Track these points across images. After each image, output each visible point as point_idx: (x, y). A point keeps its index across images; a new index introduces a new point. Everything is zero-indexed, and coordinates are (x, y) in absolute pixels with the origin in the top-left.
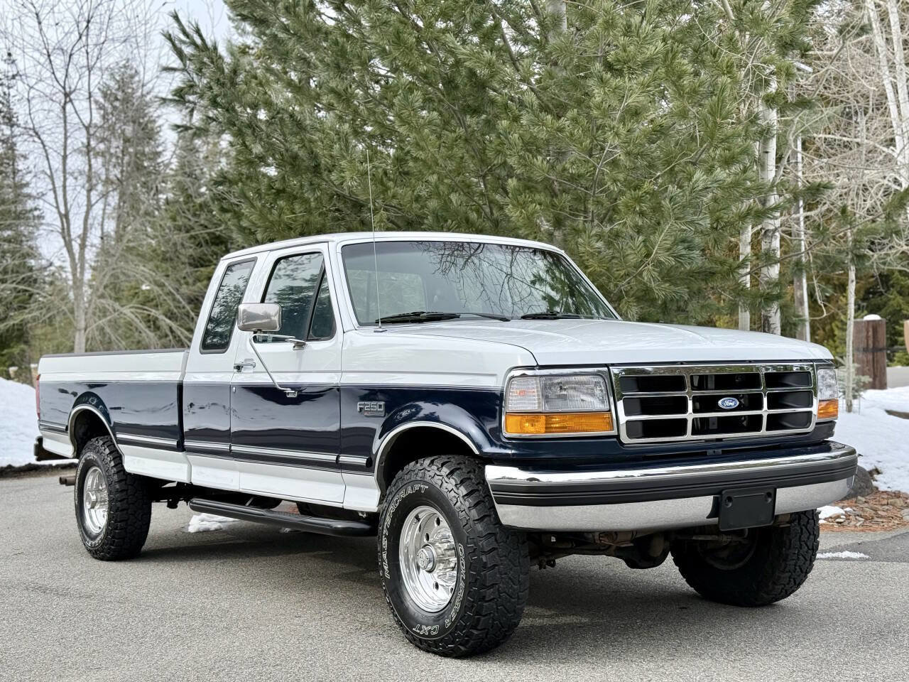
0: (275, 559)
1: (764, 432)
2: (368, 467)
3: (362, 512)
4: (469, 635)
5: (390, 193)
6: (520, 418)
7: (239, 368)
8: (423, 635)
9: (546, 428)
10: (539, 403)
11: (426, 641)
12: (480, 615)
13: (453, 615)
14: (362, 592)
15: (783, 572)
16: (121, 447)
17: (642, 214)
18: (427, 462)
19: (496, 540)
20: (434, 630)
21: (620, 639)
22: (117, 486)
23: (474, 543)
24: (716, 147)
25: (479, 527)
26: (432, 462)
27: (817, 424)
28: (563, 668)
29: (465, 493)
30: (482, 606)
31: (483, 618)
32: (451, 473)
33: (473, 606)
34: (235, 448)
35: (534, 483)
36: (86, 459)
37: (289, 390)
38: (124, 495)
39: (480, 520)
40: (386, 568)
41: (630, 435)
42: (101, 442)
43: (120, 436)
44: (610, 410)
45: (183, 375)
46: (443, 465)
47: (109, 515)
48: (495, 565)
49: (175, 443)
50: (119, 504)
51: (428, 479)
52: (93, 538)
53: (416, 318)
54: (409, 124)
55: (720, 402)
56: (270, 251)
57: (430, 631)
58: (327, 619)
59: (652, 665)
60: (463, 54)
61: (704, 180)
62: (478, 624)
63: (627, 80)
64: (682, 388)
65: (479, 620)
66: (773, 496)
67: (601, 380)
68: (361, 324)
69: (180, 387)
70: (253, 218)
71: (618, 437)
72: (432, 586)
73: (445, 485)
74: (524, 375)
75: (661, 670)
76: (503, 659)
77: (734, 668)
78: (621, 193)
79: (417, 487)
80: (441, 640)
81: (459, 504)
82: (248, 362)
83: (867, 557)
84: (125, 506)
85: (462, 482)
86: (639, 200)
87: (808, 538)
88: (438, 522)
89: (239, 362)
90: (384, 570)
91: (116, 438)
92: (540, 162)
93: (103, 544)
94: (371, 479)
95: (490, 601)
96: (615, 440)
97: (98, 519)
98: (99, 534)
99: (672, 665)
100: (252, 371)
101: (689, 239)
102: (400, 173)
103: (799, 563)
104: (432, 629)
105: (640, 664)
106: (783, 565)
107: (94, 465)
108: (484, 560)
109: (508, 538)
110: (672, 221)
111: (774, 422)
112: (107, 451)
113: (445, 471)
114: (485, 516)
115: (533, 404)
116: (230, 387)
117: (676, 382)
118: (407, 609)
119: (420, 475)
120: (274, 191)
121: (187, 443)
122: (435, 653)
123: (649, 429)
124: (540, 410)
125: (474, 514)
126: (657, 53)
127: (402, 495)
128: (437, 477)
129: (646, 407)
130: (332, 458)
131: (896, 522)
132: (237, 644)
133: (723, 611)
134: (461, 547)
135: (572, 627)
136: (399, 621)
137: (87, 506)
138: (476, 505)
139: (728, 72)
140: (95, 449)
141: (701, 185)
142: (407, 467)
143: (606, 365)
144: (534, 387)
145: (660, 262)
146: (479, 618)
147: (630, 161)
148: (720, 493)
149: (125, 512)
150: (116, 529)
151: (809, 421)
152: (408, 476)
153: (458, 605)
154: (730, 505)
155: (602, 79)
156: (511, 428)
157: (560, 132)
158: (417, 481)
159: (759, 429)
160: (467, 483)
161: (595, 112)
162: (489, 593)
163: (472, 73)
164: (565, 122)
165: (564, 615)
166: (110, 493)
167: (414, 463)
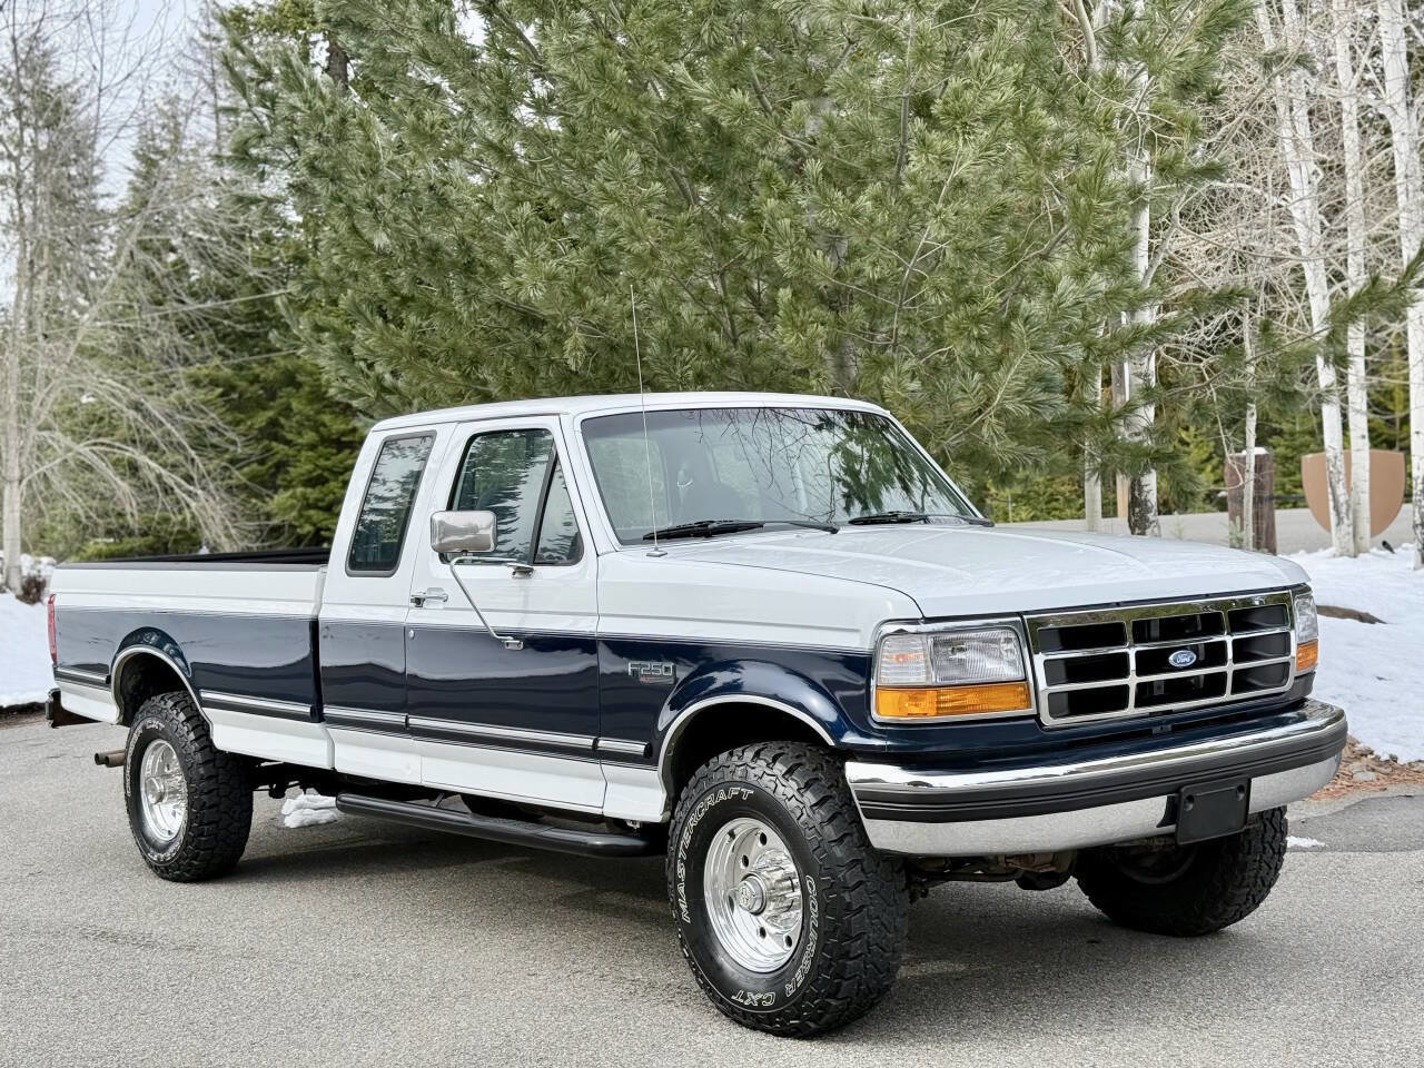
0: (448, 874)
1: (1228, 696)
2: (648, 758)
3: (634, 822)
4: (824, 1007)
5: (589, 305)
6: (899, 694)
7: (418, 602)
8: (750, 1007)
9: (938, 708)
10: (928, 672)
11: (753, 1015)
12: (842, 978)
13: (799, 977)
14: (609, 928)
15: (1240, 886)
16: (208, 712)
17: (981, 340)
18: (749, 755)
19: (863, 870)
20: (768, 1000)
21: (1024, 999)
22: (202, 771)
23: (831, 875)
24: (1090, 242)
25: (838, 851)
26: (757, 755)
27: (1296, 678)
28: (961, 1049)
29: (814, 801)
30: (845, 966)
31: (845, 983)
32: (790, 771)
33: (830, 966)
34: (415, 721)
35: (922, 790)
36: (144, 728)
37: (510, 639)
38: (211, 785)
39: (840, 841)
40: (684, 907)
41: (1054, 713)
42: (170, 703)
43: (206, 695)
44: (1026, 679)
45: (319, 607)
46: (775, 759)
47: (189, 813)
48: (863, 906)
49: (308, 710)
50: (204, 798)
51: (752, 779)
52: (164, 849)
53: (704, 531)
54: (619, 202)
55: (1171, 658)
56: (460, 422)
57: (760, 1001)
58: (578, 976)
59: (1086, 1040)
60: (699, 94)
61: (1074, 292)
62: (838, 991)
63: (961, 142)
64: (1121, 641)
65: (839, 984)
66: (1246, 789)
67: (1013, 636)
68: (622, 542)
69: (314, 625)
70: (370, 342)
71: (1037, 717)
72: (754, 934)
73: (781, 789)
74: (901, 632)
75: (1102, 1048)
76: (870, 1038)
77: (1203, 1040)
78: (948, 309)
79: (734, 791)
80: (779, 1014)
81: (804, 817)
82: (434, 594)
83: (1323, 844)
84: (215, 800)
85: (807, 786)
86: (977, 320)
87: (1274, 837)
88: (764, 839)
89: (418, 592)
90: (680, 910)
91: (199, 698)
92: (820, 260)
93: (180, 856)
94: (654, 775)
95: (855, 958)
96: (1033, 721)
97: (168, 819)
98: (170, 844)
99: (1114, 1038)
100: (441, 607)
101: (1048, 376)
102: (599, 272)
103: (1262, 873)
104: (768, 998)
105: (1069, 1039)
106: (1240, 878)
107: (159, 738)
108: (848, 900)
109: (878, 865)
110: (1027, 352)
111: (1242, 681)
112: (182, 717)
113: (780, 768)
114: (845, 835)
115: (917, 673)
116: (405, 630)
117: (1113, 633)
118: (720, 968)
119: (739, 773)
120: (397, 298)
121: (328, 711)
122: (767, 1032)
123: (1078, 703)
124: (929, 683)
125: (830, 832)
126: (1005, 103)
127: (710, 801)
128: (766, 778)
129: (1074, 670)
130: (587, 742)
131: (1345, 783)
132: (463, 1024)
133: (1153, 943)
134: (810, 881)
135: (944, 978)
136: (706, 983)
137: (147, 800)
138: (830, 820)
139: (1108, 129)
140: (160, 712)
141: (1070, 300)
142: (715, 759)
143: (1019, 614)
144: (919, 649)
145: (1007, 411)
146: (840, 984)
147: (961, 259)
148: (1177, 790)
149: (215, 809)
150: (202, 835)
151: (1285, 675)
152: (719, 775)
153: (806, 964)
154: (1191, 806)
155: (923, 141)
156: (885, 709)
157: (857, 217)
158: (734, 783)
159: (1222, 692)
160: (815, 786)
161: (907, 186)
162: (856, 947)
163: (712, 124)
164: (865, 202)
165: (926, 959)
166: (190, 781)
167: (726, 754)
